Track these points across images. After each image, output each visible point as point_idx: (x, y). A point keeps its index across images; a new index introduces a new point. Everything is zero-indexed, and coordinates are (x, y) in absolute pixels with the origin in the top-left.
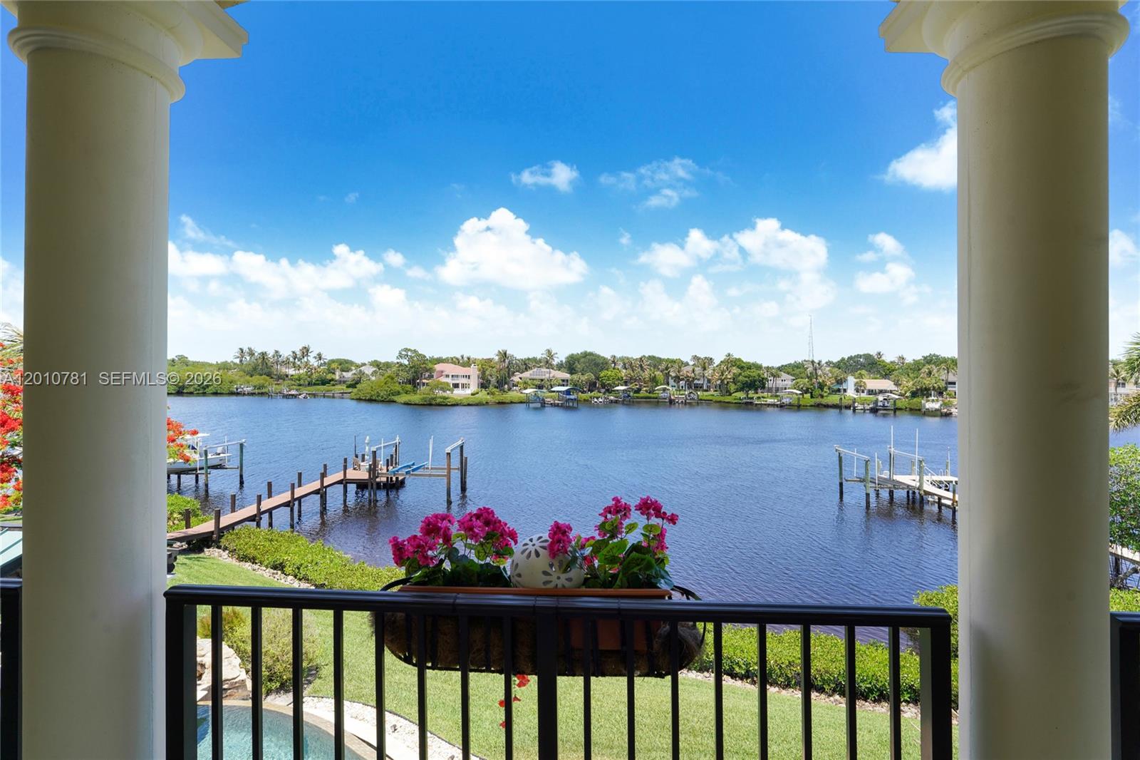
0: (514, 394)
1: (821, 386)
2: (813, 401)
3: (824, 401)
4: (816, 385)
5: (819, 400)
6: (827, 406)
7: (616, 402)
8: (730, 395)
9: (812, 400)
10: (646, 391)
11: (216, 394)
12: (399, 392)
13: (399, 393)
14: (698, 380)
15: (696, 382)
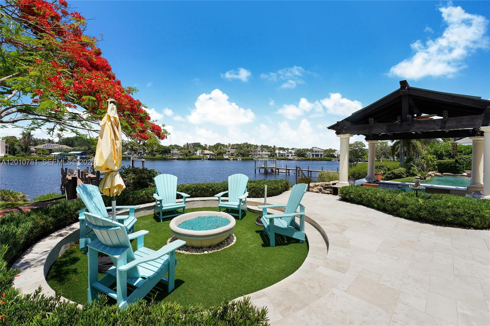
0: (35, 156)
3: (191, 157)
9: (187, 157)
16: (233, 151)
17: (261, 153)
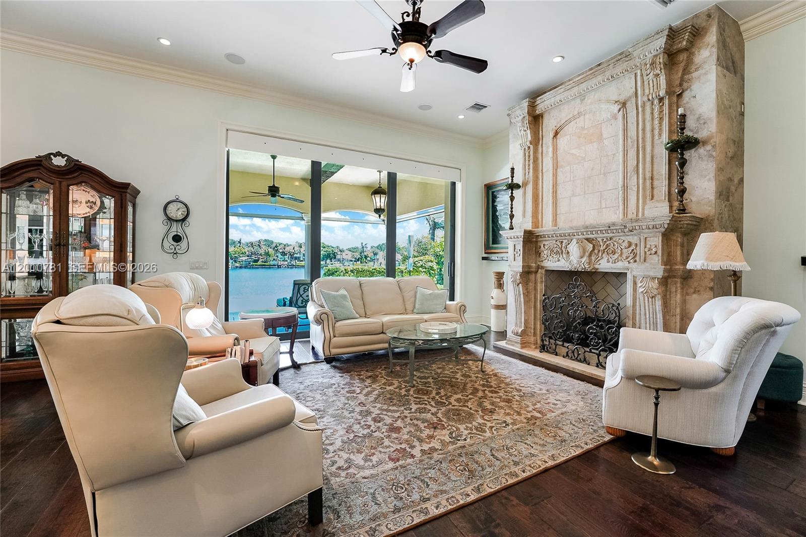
1: (366, 257)
4: (363, 256)
7: (241, 267)
10: (262, 261)
14: (297, 254)
15: (295, 255)
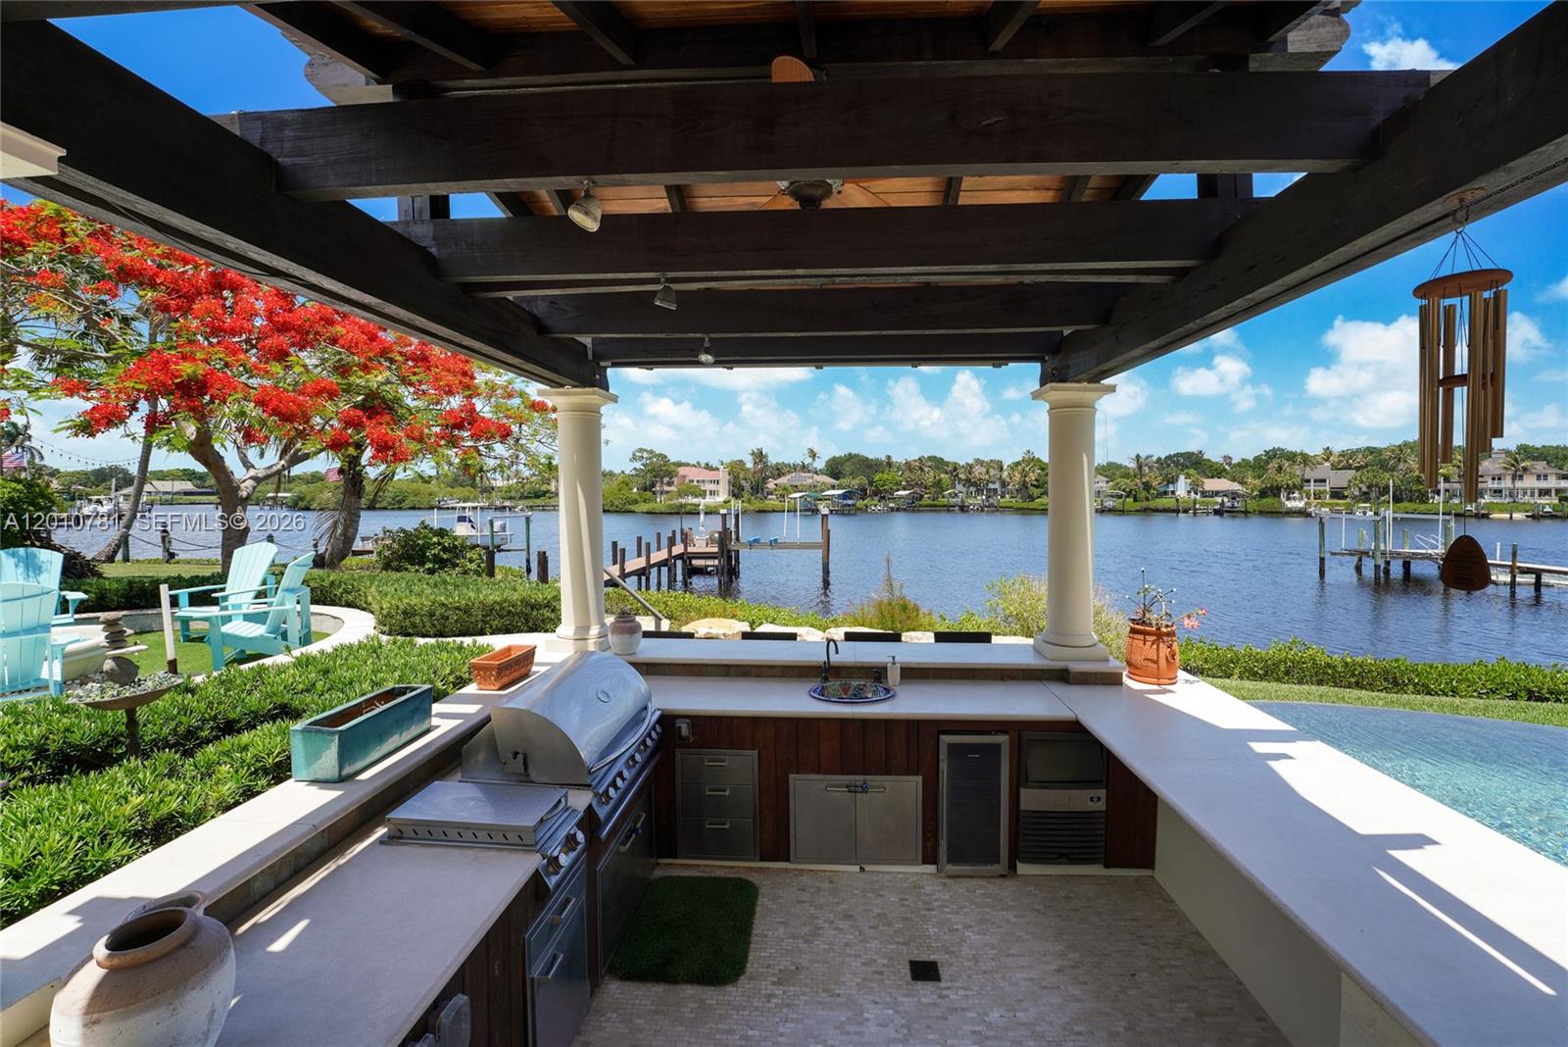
0: (772, 502)
2: (1138, 506)
3: (1152, 504)
5: (1145, 504)
6: (1157, 510)
8: (1033, 500)
9: (1137, 503)
11: (413, 508)
12: (636, 500)
13: (636, 502)
16: (1341, 479)
17: (1507, 483)
